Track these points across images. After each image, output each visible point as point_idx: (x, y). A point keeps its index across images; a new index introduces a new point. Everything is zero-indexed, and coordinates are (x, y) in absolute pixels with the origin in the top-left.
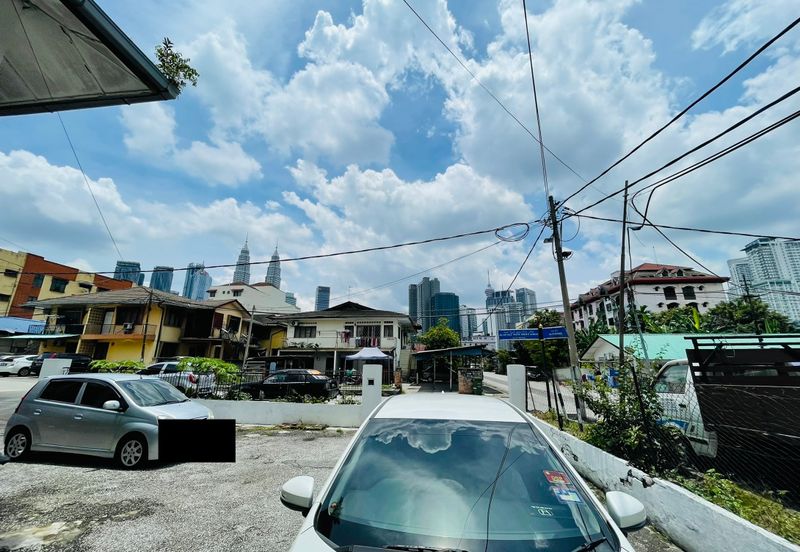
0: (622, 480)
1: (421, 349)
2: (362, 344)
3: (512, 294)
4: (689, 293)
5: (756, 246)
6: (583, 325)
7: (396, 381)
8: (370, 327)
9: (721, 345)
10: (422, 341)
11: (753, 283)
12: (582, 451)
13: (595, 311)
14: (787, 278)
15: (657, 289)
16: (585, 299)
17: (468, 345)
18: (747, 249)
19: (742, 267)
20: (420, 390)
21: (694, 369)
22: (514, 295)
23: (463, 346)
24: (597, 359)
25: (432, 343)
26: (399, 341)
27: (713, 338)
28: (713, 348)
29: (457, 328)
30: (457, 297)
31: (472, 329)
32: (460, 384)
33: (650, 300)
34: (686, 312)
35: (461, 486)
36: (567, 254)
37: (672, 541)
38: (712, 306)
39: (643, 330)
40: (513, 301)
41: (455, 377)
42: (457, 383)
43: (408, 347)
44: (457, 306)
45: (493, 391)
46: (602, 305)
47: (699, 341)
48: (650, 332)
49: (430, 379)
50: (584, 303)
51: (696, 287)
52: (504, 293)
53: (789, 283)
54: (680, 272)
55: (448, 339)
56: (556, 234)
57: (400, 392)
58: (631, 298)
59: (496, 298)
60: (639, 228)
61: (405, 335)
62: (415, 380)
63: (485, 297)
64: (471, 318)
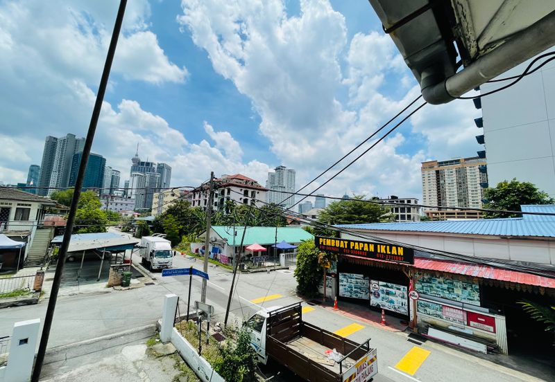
4: (253, 195)
5: (279, 169)
13: (208, 195)
15: (241, 190)
16: (204, 187)
18: (276, 170)
26: (36, 223)
30: (105, 160)
33: (237, 196)
40: (153, 171)
50: (203, 189)
52: (148, 164)
53: (284, 187)
54: (252, 183)
59: (141, 166)
63: (132, 164)
64: (115, 179)
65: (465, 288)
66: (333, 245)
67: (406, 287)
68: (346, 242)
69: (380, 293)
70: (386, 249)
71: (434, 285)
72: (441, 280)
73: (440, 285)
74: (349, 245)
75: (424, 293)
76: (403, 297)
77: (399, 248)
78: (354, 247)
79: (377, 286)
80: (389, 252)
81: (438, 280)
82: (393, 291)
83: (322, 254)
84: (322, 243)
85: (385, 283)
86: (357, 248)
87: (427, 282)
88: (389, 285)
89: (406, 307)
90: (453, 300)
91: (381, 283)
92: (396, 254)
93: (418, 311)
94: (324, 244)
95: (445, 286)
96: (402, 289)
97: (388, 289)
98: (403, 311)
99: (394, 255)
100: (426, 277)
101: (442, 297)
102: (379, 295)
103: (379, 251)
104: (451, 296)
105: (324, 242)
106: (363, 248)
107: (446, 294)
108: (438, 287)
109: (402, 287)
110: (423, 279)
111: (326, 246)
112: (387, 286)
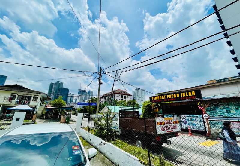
0: (100, 144)
1: (49, 106)
2: (20, 103)
3: (86, 92)
4: (125, 97)
5: (137, 89)
6: (103, 103)
7: (33, 118)
8: (26, 96)
9: (126, 109)
10: (50, 104)
11: (135, 97)
12: (93, 138)
13: (106, 99)
14: (140, 97)
15: (120, 95)
16: (105, 96)
17: (69, 106)
18: (136, 90)
19: (135, 93)
20: (45, 122)
21: (120, 115)
22: (87, 92)
23: (67, 106)
24: (104, 112)
25: (54, 105)
26: (40, 103)
27: (124, 108)
28: (124, 110)
29: (66, 100)
30: (69, 90)
31: (71, 101)
32: (62, 119)
33: (118, 98)
34: (124, 102)
35: (48, 156)
36: (102, 83)
37: (107, 158)
38: (128, 101)
39: (115, 105)
40: (86, 93)
41: (60, 117)
42: (61, 119)
43: (44, 106)
44: (68, 93)
45: (73, 121)
46: (108, 98)
47: (122, 109)
48: (117, 105)
49: (50, 118)
50: (104, 97)
51: (127, 96)
52: (84, 91)
53: (140, 98)
54: (124, 92)
55: (61, 104)
56: (100, 77)
57: (34, 123)
58: (114, 97)
59: (81, 92)
60: (117, 81)
61: (43, 101)
62: (43, 118)
63: (78, 91)
64: (72, 97)
65: (237, 109)
66: (159, 99)
67: (201, 115)
68: (165, 96)
69: (187, 121)
70: (185, 94)
71: (218, 111)
72: (221, 107)
73: (221, 110)
74: (166, 97)
75: (213, 117)
76: (200, 121)
77: (192, 92)
78: (169, 97)
79: (185, 118)
80: (187, 95)
81: (219, 107)
82: (194, 118)
83: (153, 104)
84: (153, 99)
85: (189, 115)
86: (170, 97)
87: (213, 110)
88: (191, 115)
89: (203, 126)
90: (232, 117)
91: (186, 115)
92: (191, 95)
93: (211, 127)
94: (154, 99)
95: (225, 110)
96: (199, 117)
97: (191, 118)
98: (202, 129)
99: (190, 96)
100: (212, 107)
101: (224, 117)
102: (186, 122)
103: (182, 96)
104: (230, 115)
105: (154, 98)
106: (173, 97)
107: (226, 114)
108: (220, 112)
109: (199, 116)
110: (211, 108)
111: (155, 100)
112: (190, 117)
